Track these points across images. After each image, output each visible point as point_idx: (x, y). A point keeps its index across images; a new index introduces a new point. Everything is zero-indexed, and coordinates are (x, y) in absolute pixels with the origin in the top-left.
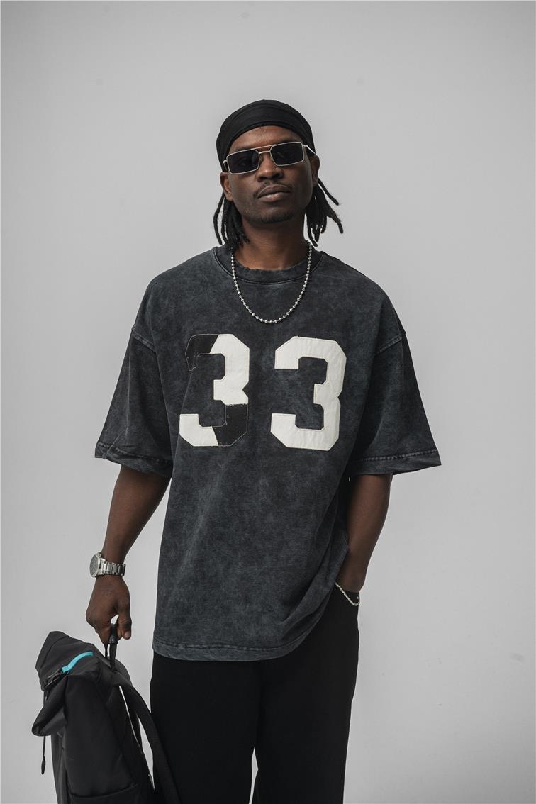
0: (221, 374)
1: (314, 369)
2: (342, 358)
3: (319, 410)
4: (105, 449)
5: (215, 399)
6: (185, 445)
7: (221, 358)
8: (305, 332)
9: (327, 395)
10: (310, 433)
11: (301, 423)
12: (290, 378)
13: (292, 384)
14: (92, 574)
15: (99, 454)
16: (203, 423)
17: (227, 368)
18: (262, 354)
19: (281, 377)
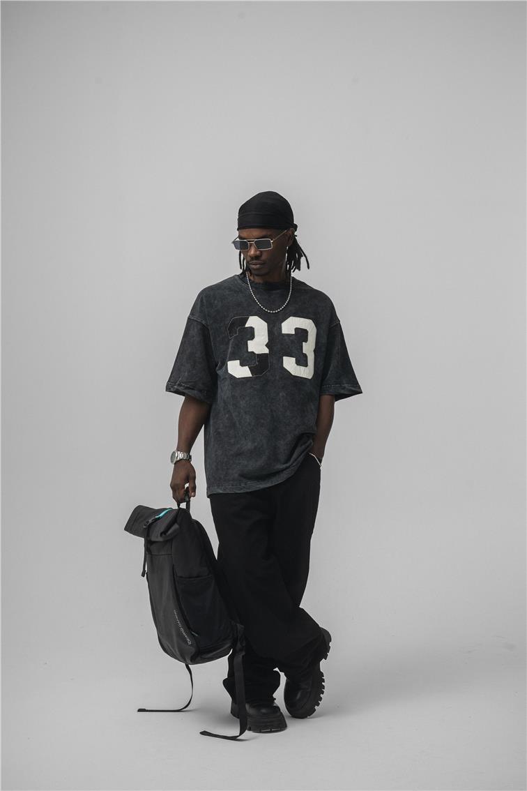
0: (252, 337)
1: (302, 334)
2: (315, 330)
3: (305, 356)
4: (173, 387)
5: (249, 351)
6: (232, 377)
7: (252, 329)
8: (296, 315)
9: (309, 348)
10: (302, 368)
11: (298, 363)
12: (291, 338)
13: (292, 342)
14: (172, 462)
15: (168, 389)
16: (242, 364)
17: (255, 334)
18: (274, 326)
19: (286, 338)
